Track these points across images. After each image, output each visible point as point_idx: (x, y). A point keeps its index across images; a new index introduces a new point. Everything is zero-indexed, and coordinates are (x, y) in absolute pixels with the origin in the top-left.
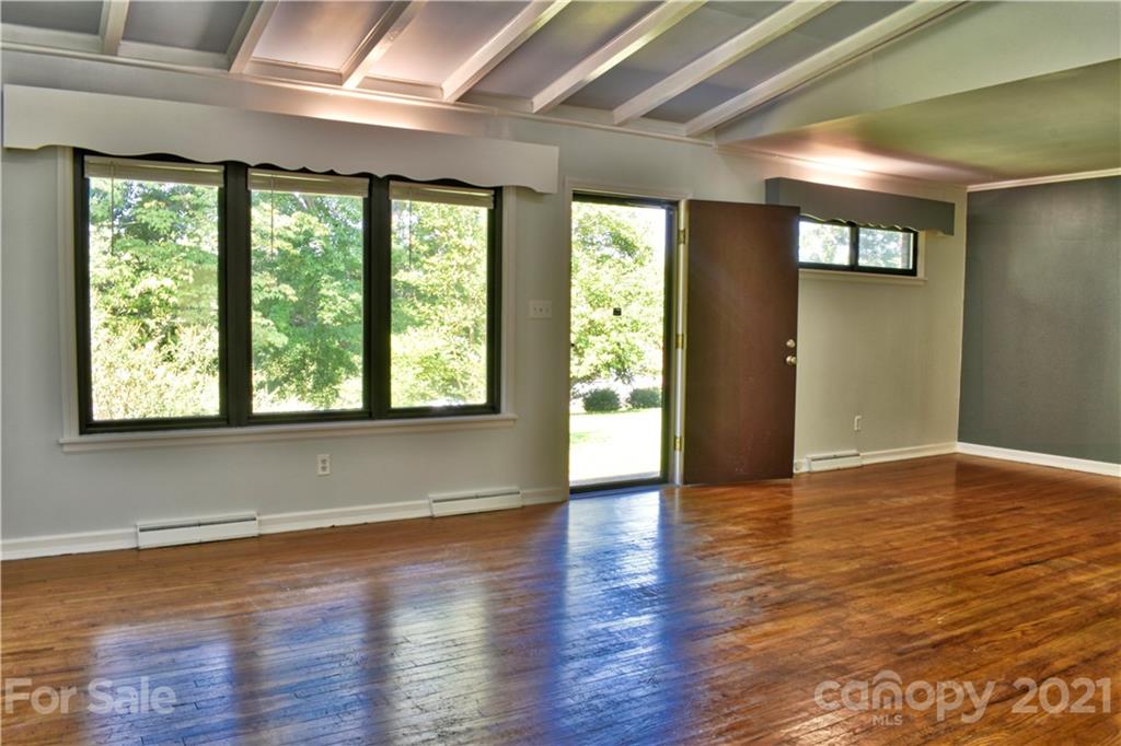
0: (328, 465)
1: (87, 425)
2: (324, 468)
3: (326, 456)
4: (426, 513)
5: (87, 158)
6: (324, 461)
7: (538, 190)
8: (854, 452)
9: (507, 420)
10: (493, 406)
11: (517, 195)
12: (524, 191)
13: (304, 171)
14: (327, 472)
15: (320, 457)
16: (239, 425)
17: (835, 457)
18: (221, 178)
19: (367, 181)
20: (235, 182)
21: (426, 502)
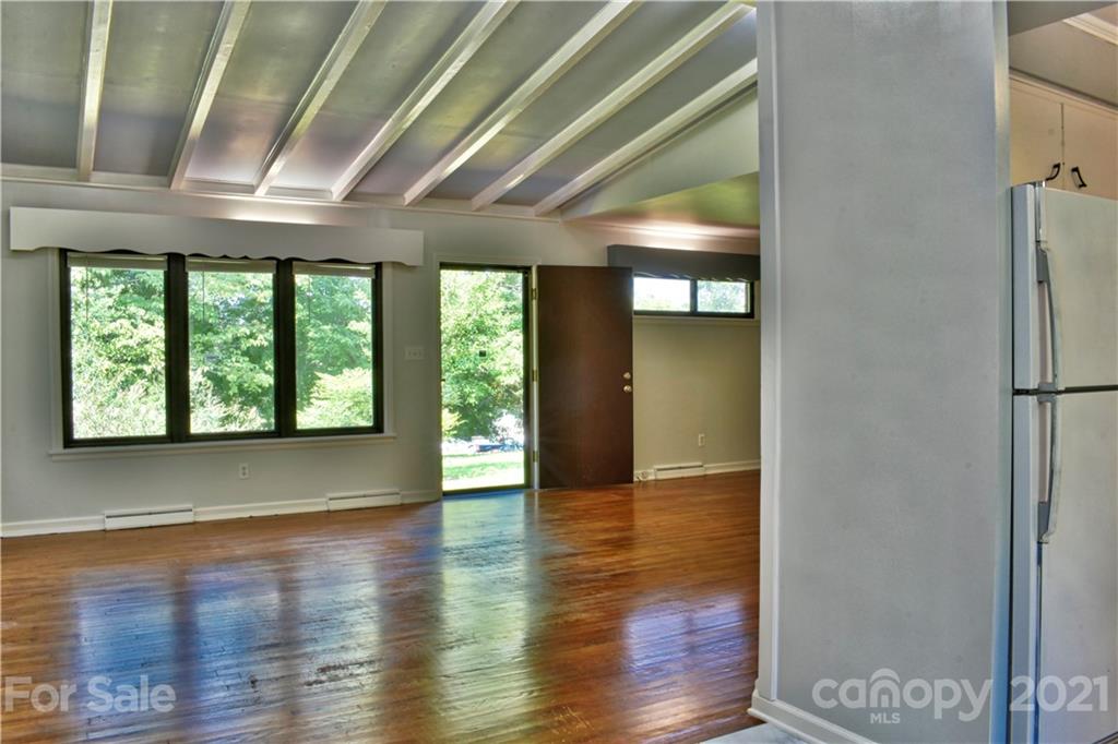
0: (247, 471)
1: (69, 441)
2: (244, 474)
3: (246, 465)
4: (324, 508)
5: (69, 254)
6: (244, 468)
7: (407, 264)
8: (700, 464)
9: (390, 438)
10: (378, 427)
11: (394, 267)
12: (397, 265)
13: (225, 257)
14: (246, 476)
15: (241, 466)
16: (180, 441)
17: (680, 468)
18: (166, 265)
19: (275, 262)
20: (176, 267)
21: (324, 500)
